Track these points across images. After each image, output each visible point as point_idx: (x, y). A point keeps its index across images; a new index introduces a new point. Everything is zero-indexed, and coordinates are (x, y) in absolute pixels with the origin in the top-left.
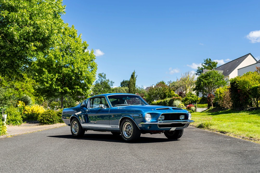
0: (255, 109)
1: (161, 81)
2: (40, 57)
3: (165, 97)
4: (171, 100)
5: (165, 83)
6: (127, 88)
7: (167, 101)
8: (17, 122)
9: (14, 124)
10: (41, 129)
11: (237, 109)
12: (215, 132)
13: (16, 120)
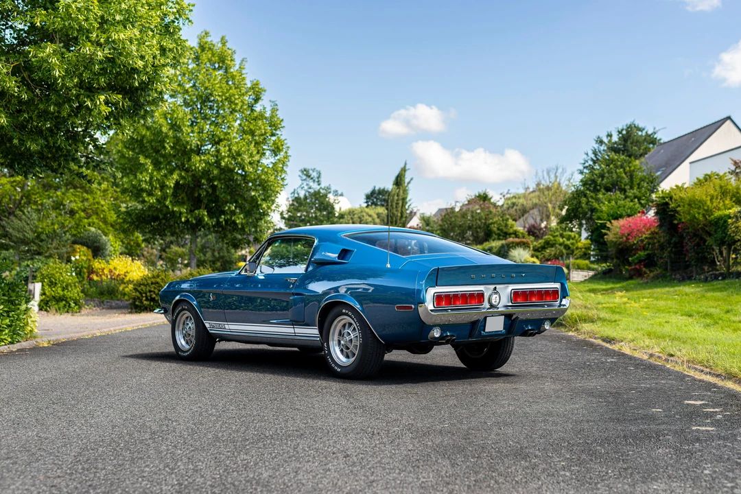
0: (720, 278)
1: (480, 191)
4: (503, 246)
5: (491, 198)
6: (382, 210)
8: (70, 304)
9: (59, 309)
10: (132, 325)
11: (675, 275)
12: (590, 339)
13: (67, 298)
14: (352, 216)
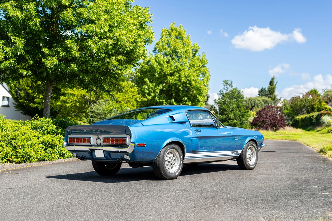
1: (312, 89)
2: (129, 70)
3: (313, 109)
4: (318, 115)
5: (318, 92)
7: (313, 116)
14: (251, 101)
